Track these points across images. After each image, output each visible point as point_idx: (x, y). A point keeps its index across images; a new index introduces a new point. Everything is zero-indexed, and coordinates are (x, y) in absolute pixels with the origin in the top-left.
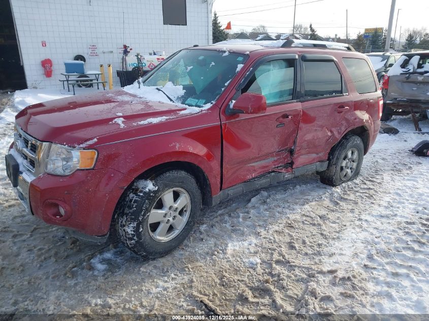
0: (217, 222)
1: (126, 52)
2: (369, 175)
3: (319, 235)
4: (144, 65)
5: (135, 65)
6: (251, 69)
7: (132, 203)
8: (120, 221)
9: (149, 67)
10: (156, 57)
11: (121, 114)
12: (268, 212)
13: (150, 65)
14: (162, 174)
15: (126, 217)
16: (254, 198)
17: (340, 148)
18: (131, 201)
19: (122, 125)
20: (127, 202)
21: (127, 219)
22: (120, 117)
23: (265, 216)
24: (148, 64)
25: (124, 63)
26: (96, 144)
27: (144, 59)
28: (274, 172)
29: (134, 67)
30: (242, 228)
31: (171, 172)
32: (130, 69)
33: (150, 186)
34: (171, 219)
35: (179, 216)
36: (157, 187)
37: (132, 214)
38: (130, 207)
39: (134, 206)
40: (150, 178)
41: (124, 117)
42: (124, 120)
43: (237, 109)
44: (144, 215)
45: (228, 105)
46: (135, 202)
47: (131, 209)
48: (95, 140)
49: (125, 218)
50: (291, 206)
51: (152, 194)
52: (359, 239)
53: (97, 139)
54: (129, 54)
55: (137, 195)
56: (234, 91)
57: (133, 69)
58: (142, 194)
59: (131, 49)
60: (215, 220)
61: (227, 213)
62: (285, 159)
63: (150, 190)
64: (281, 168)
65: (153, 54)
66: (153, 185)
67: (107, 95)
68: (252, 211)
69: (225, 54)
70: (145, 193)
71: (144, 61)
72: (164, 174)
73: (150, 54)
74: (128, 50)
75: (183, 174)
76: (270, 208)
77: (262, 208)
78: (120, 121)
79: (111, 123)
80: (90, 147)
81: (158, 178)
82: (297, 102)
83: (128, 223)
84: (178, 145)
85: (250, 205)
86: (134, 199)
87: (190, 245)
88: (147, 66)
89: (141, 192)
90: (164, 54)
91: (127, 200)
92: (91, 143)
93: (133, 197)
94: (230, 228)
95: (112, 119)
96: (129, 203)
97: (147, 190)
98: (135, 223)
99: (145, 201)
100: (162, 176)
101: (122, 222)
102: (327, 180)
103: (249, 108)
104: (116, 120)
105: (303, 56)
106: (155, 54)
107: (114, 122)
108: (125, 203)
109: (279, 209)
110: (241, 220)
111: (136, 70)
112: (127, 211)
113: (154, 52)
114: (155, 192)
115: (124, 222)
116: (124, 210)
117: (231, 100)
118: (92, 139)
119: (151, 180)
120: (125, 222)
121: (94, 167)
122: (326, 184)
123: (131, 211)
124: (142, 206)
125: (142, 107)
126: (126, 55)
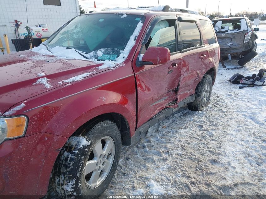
0: (130, 154)
1: (17, 25)
2: (215, 100)
3: (209, 152)
4: (32, 34)
5: (26, 34)
6: (150, 27)
7: (68, 161)
8: (57, 180)
9: (37, 35)
10: (41, 28)
11: (43, 74)
12: (164, 139)
13: (37, 34)
14: (92, 127)
15: (64, 176)
16: (150, 129)
17: (202, 84)
18: (66, 159)
19: (48, 86)
20: (62, 161)
21: (65, 178)
22: (42, 77)
23: (163, 143)
24: (35, 33)
25: (17, 33)
26: (24, 109)
27: (32, 30)
28: (167, 108)
29: (25, 36)
30: (151, 157)
31: (99, 124)
32: (22, 37)
33: (84, 142)
34: (101, 165)
35: (107, 160)
36: (90, 142)
37: (70, 172)
38: (67, 166)
39: (71, 165)
40: (82, 133)
41: (48, 77)
42: (47, 79)
43: (146, 61)
44: (81, 171)
45: (138, 58)
46: (71, 160)
47: (68, 167)
48: (23, 105)
49: (63, 178)
50: (178, 131)
51: (86, 149)
52: (237, 151)
53: (25, 103)
54: (20, 27)
55: (72, 153)
56: (140, 46)
57: (25, 37)
58: (77, 152)
59: (21, 23)
60: (128, 153)
61: (135, 145)
62: (172, 97)
63: (84, 146)
64: (170, 104)
65: (38, 26)
66: (87, 140)
67: (20, 57)
68: (152, 139)
69: (123, 17)
70: (80, 150)
71: (33, 32)
72: (94, 127)
73: (37, 26)
74: (19, 23)
75: (109, 123)
76: (164, 135)
77: (158, 135)
78: (44, 81)
79: (34, 84)
80: (18, 114)
81: (90, 132)
82: (179, 53)
83: (66, 182)
84: (104, 99)
85: (148, 135)
86: (70, 157)
87: (116, 182)
88: (35, 35)
89: (76, 149)
90: (47, 26)
91: (62, 159)
92: (19, 109)
93: (68, 156)
94: (142, 158)
95: (35, 80)
96: (64, 162)
97: (82, 146)
98: (74, 181)
99: (81, 158)
100: (92, 130)
101: (59, 181)
102: (193, 107)
103: (158, 60)
104: (39, 80)
105: (179, 17)
106: (40, 26)
107: (37, 82)
108: (61, 162)
109: (170, 135)
110: (147, 149)
111: (27, 38)
112: (63, 170)
113: (39, 25)
114: (89, 147)
115: (61, 181)
116: (60, 169)
117: (139, 53)
118: (18, 104)
119: (83, 135)
120: (63, 181)
121: (25, 134)
122: (193, 110)
123: (68, 170)
124: (79, 163)
125: (61, 65)
126: (18, 28)
